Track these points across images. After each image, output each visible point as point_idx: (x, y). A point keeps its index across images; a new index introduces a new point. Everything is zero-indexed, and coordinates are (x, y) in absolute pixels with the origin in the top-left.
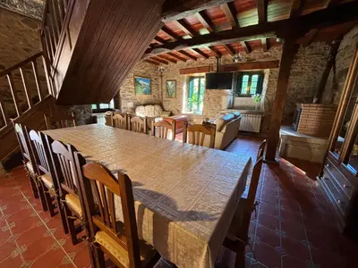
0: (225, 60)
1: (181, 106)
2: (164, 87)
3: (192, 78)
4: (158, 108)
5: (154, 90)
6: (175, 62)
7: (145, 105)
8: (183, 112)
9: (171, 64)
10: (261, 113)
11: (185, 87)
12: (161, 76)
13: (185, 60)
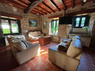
0: (69, 11)
1: (49, 32)
2: (42, 24)
3: (53, 21)
4: (39, 32)
5: (38, 25)
6: (46, 14)
7: (33, 31)
8: (50, 34)
9: (45, 15)
10: (89, 37)
11: (50, 24)
12: (41, 20)
13: (50, 13)
